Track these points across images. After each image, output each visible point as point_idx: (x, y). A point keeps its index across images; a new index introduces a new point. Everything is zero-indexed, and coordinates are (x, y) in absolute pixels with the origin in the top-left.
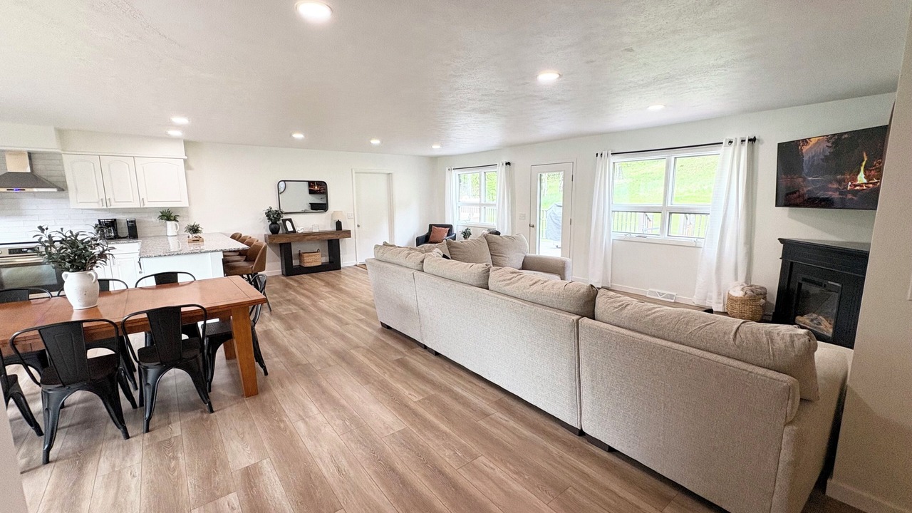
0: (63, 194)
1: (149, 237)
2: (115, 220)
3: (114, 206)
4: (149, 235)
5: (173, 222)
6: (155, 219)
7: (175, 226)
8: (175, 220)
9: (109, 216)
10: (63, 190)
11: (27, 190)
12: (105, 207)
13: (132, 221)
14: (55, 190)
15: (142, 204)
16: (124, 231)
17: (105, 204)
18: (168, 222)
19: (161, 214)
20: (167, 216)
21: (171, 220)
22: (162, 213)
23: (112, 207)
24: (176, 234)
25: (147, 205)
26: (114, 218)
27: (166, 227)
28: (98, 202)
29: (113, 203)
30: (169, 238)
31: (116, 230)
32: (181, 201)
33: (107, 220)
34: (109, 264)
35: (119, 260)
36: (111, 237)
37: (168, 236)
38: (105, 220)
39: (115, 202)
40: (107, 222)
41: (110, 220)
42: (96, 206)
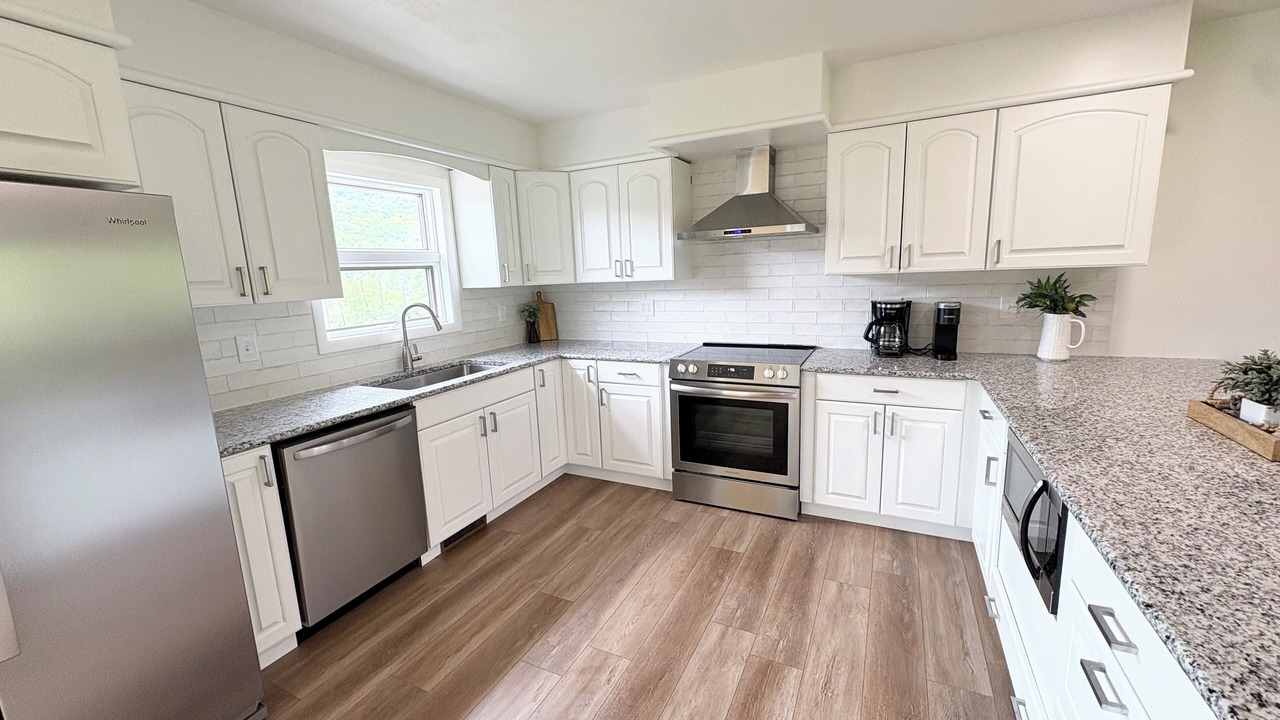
0: (815, 238)
2: (909, 304)
3: (919, 265)
5: (1068, 318)
6: (1005, 305)
7: (1068, 329)
8: (1076, 312)
9: (893, 295)
10: (817, 231)
11: (755, 231)
12: (895, 270)
13: (950, 311)
14: (800, 227)
15: (992, 258)
16: (923, 333)
17: (896, 261)
18: (1051, 319)
19: (1028, 290)
20: (1053, 296)
21: (1065, 311)
22: (1033, 287)
23: (911, 270)
24: (1065, 356)
25: (1008, 262)
26: (907, 298)
27: (1039, 328)
28: (881, 257)
29: (916, 259)
30: (1041, 368)
31: (906, 332)
32: (1121, 246)
33: (891, 304)
34: (880, 429)
35: (905, 423)
36: (894, 351)
37: (1040, 359)
38: (886, 304)
39: (923, 255)
40: (891, 309)
41: (898, 306)
42: (875, 267)
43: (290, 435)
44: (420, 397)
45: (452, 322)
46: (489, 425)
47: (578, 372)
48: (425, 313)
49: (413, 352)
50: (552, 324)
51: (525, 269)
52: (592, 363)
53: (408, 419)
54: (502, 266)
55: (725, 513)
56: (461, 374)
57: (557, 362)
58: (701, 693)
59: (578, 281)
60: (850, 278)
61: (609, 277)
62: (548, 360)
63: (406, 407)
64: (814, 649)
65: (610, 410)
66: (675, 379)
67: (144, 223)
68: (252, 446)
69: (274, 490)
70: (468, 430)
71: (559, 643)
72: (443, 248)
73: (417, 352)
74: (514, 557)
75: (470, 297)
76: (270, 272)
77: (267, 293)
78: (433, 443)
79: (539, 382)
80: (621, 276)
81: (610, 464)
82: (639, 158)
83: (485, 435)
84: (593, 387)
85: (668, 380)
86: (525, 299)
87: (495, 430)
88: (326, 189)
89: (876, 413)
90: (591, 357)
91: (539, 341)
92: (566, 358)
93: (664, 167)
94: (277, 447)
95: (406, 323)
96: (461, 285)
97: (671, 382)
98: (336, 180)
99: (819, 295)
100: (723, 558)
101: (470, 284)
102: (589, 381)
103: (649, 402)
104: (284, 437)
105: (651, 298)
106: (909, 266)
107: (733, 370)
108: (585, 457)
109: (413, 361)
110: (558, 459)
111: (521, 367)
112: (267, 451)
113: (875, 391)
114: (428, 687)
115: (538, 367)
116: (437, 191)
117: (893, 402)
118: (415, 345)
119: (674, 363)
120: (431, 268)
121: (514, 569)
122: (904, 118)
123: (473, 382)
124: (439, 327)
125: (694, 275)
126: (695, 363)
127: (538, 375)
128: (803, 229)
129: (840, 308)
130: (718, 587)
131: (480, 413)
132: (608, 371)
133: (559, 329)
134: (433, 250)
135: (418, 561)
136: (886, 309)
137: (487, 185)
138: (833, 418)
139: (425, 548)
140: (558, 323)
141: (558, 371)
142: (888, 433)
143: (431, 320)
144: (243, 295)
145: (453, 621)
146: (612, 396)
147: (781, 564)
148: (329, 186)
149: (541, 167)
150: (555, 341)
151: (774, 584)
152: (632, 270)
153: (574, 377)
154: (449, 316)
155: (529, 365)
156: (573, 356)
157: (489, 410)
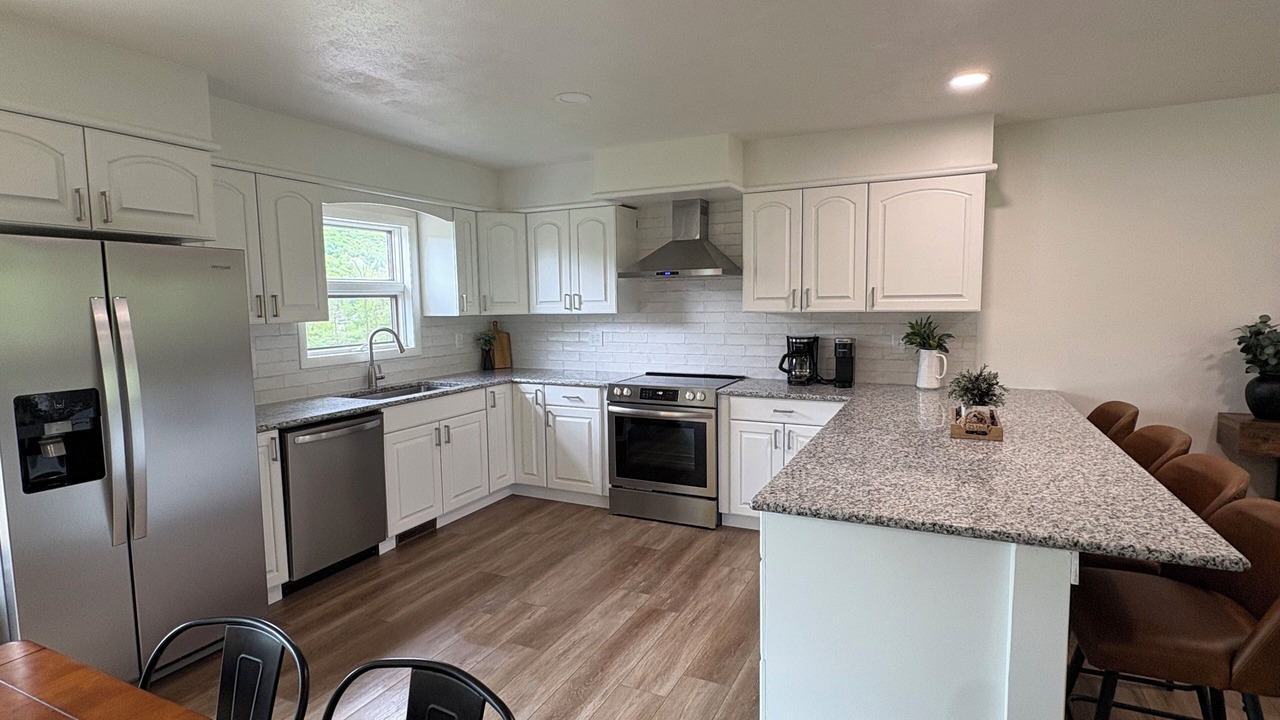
0: (731, 280)
1: (876, 386)
2: (816, 339)
3: (816, 306)
4: (879, 381)
5: (935, 352)
6: (896, 343)
7: (936, 362)
8: (941, 347)
9: (806, 331)
10: (734, 272)
11: (682, 272)
12: (797, 310)
13: (844, 346)
14: (718, 271)
15: (869, 303)
16: (828, 366)
17: (798, 304)
18: (924, 353)
19: (910, 331)
20: (926, 333)
21: (929, 347)
22: (912, 327)
23: (810, 309)
24: (936, 386)
25: (882, 305)
26: (816, 334)
27: (917, 362)
28: (787, 298)
29: (814, 301)
30: (921, 395)
31: (814, 366)
32: (961, 296)
33: (800, 339)
34: (780, 445)
35: (800, 439)
36: (803, 379)
37: (918, 388)
38: (796, 339)
39: (818, 298)
40: (800, 343)
41: (805, 341)
42: (782, 307)
43: (293, 424)
44: (388, 405)
45: (413, 346)
46: (443, 437)
47: (527, 396)
48: (391, 337)
49: (377, 371)
50: (507, 352)
51: (483, 300)
52: (540, 387)
53: (378, 421)
54: (461, 297)
55: (655, 524)
56: (419, 391)
57: (508, 386)
58: (598, 625)
59: (532, 312)
60: (773, 316)
61: (559, 309)
62: (499, 384)
63: (375, 413)
64: (694, 603)
65: (555, 431)
66: (613, 402)
67: (229, 268)
68: (268, 430)
69: (278, 464)
70: (426, 438)
71: (493, 599)
72: (408, 279)
73: (380, 372)
74: (462, 550)
75: (430, 325)
76: (279, 299)
77: (276, 316)
78: (395, 447)
79: (490, 403)
80: (570, 309)
81: (555, 483)
82: (586, 205)
83: (439, 444)
84: (540, 411)
85: (606, 402)
86: (482, 328)
87: (448, 442)
88: (321, 230)
89: (776, 431)
90: (538, 381)
91: (493, 368)
92: (517, 382)
93: (609, 214)
94: (283, 432)
95: (374, 346)
96: (422, 313)
97: (609, 404)
98: (330, 222)
99: (746, 330)
100: (642, 553)
101: (431, 313)
102: (537, 404)
103: (590, 423)
104: (289, 425)
105: (600, 330)
106: (808, 306)
107: (661, 393)
108: (531, 477)
109: (377, 379)
110: (506, 478)
111: (474, 388)
112: (275, 434)
113: (775, 411)
114: (390, 620)
115: (490, 389)
116: (405, 229)
117: (791, 421)
118: (379, 366)
119: (611, 387)
120: (395, 297)
121: (459, 558)
122: (801, 185)
123: (431, 397)
124: (402, 350)
125: (639, 310)
126: (628, 386)
127: (489, 396)
128: (720, 273)
129: (764, 342)
130: (631, 570)
131: (436, 425)
132: (554, 395)
133: (513, 358)
134: (399, 281)
135: (376, 548)
136: (796, 343)
137: (450, 226)
138: (744, 435)
139: (383, 537)
140: (513, 352)
141: (509, 392)
142: (786, 448)
143: (396, 344)
144: (259, 317)
145: (407, 587)
146: (557, 418)
147: (688, 558)
148: (325, 227)
149: (501, 209)
150: (510, 368)
151: (678, 568)
152: (580, 303)
153: (523, 399)
154: (410, 341)
155: (482, 387)
156: (523, 380)
157: (444, 423)
